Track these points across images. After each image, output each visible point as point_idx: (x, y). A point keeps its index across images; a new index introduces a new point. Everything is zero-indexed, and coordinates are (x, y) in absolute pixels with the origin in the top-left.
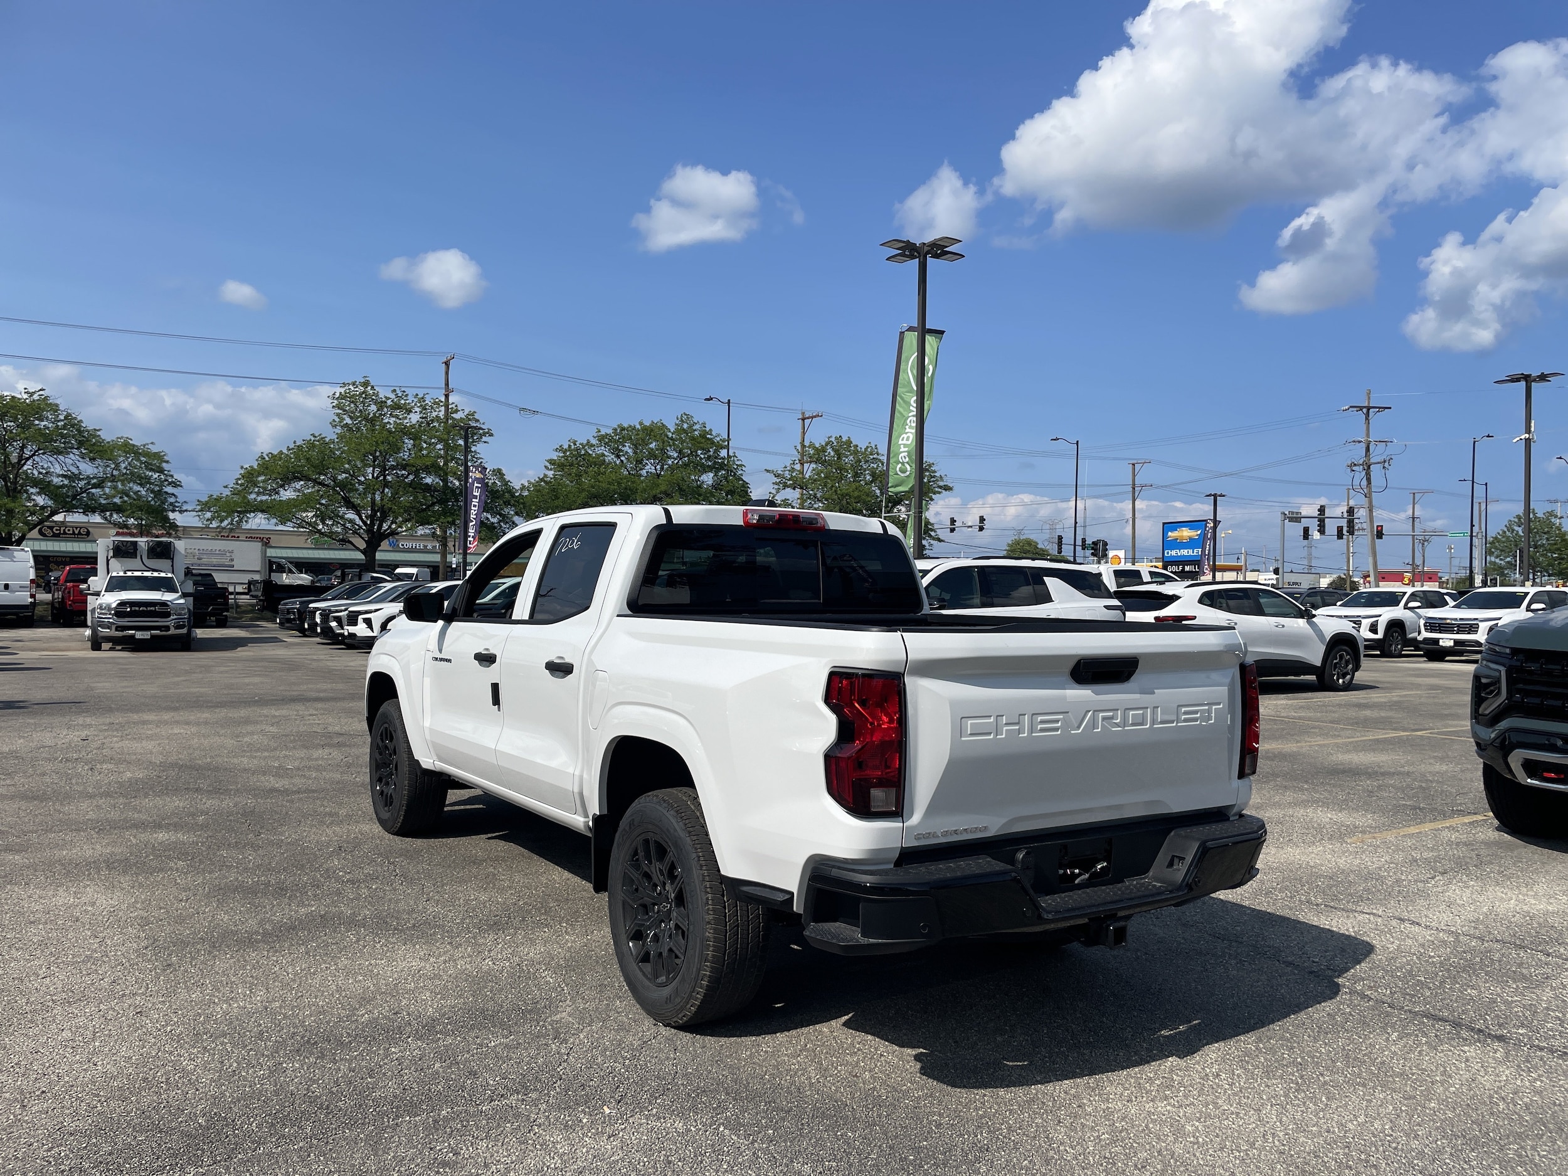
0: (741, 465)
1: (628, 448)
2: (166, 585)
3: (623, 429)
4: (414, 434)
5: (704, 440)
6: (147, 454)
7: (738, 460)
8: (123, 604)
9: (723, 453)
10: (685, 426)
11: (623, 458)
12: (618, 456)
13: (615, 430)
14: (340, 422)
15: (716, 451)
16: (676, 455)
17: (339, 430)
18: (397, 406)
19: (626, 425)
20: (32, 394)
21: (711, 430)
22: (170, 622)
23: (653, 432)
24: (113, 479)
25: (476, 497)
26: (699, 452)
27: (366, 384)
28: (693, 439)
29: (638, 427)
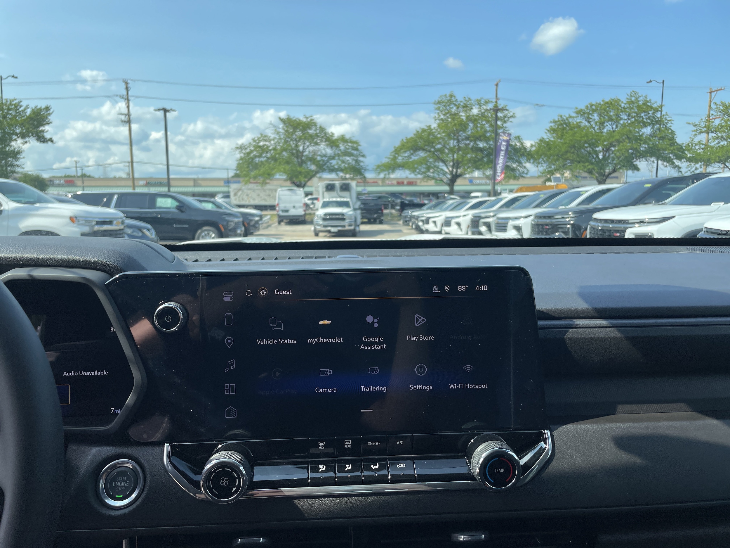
0: (670, 120)
1: (596, 116)
2: (345, 204)
3: (592, 105)
4: (474, 120)
5: (646, 107)
6: (351, 142)
7: (669, 117)
8: (326, 214)
9: (658, 115)
10: (633, 99)
11: (592, 123)
12: (589, 122)
13: (587, 106)
14: (438, 117)
15: (653, 113)
16: (626, 118)
17: (438, 121)
18: (465, 106)
19: (594, 103)
20: (307, 118)
21: (650, 100)
22: (346, 223)
23: (613, 104)
24: (339, 155)
25: (503, 150)
26: (642, 115)
27: (451, 96)
28: (639, 106)
29: (602, 103)
